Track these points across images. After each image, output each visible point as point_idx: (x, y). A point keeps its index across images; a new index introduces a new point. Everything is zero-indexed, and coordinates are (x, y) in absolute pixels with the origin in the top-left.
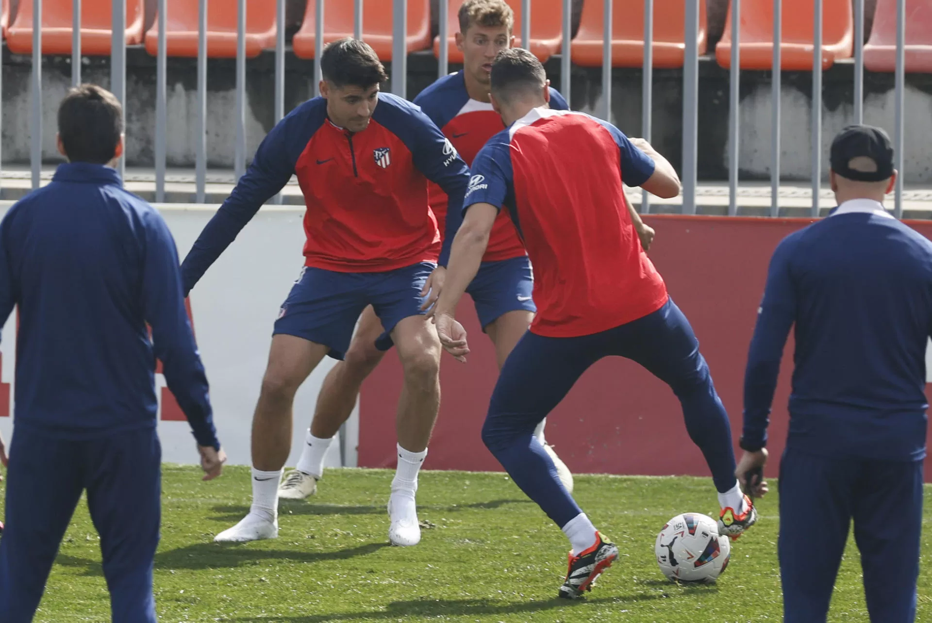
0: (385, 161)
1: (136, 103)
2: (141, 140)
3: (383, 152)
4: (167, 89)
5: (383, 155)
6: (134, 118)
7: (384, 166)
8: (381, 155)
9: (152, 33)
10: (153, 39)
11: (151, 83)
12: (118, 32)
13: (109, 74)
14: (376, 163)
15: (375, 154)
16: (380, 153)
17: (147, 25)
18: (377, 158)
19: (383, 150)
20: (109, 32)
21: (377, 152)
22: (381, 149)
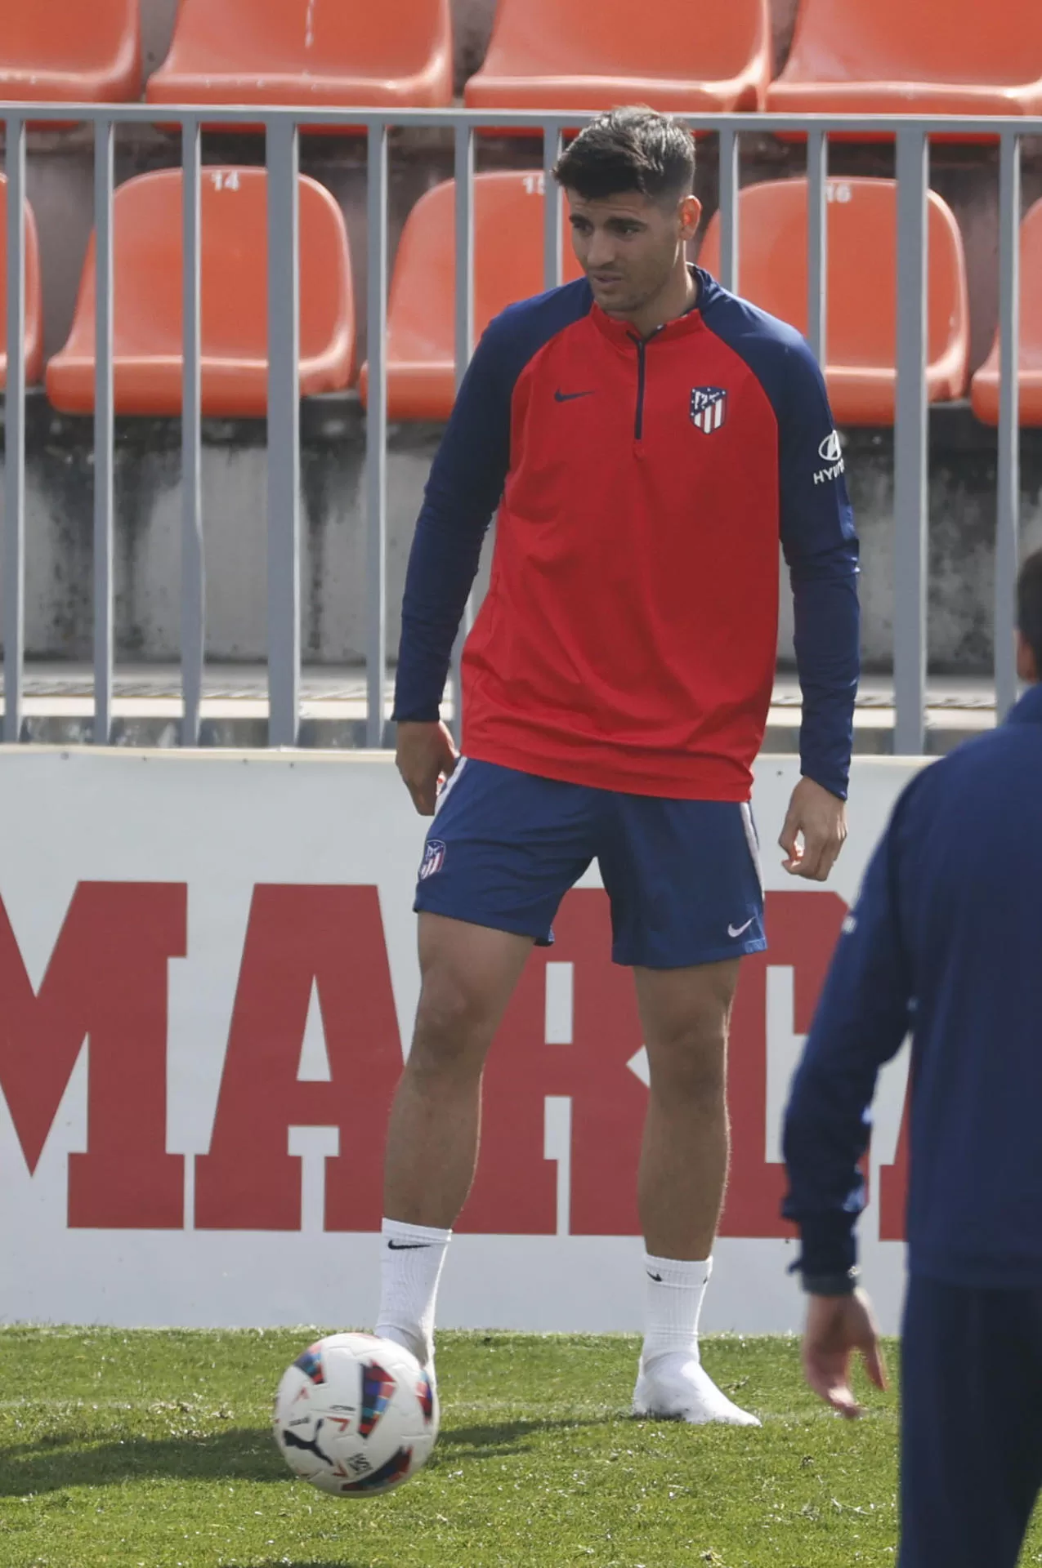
0: (711, 417)
1: (952, 531)
2: (963, 615)
3: (712, 397)
4: (1021, 500)
5: (710, 403)
6: (947, 564)
7: (707, 429)
8: (705, 401)
9: (988, 375)
10: (987, 387)
11: (985, 486)
12: (911, 374)
13: (889, 468)
14: (692, 419)
15: (694, 398)
16: (705, 397)
17: (975, 359)
18: (696, 407)
19: (712, 393)
20: (889, 373)
21: (698, 394)
22: (709, 390)
